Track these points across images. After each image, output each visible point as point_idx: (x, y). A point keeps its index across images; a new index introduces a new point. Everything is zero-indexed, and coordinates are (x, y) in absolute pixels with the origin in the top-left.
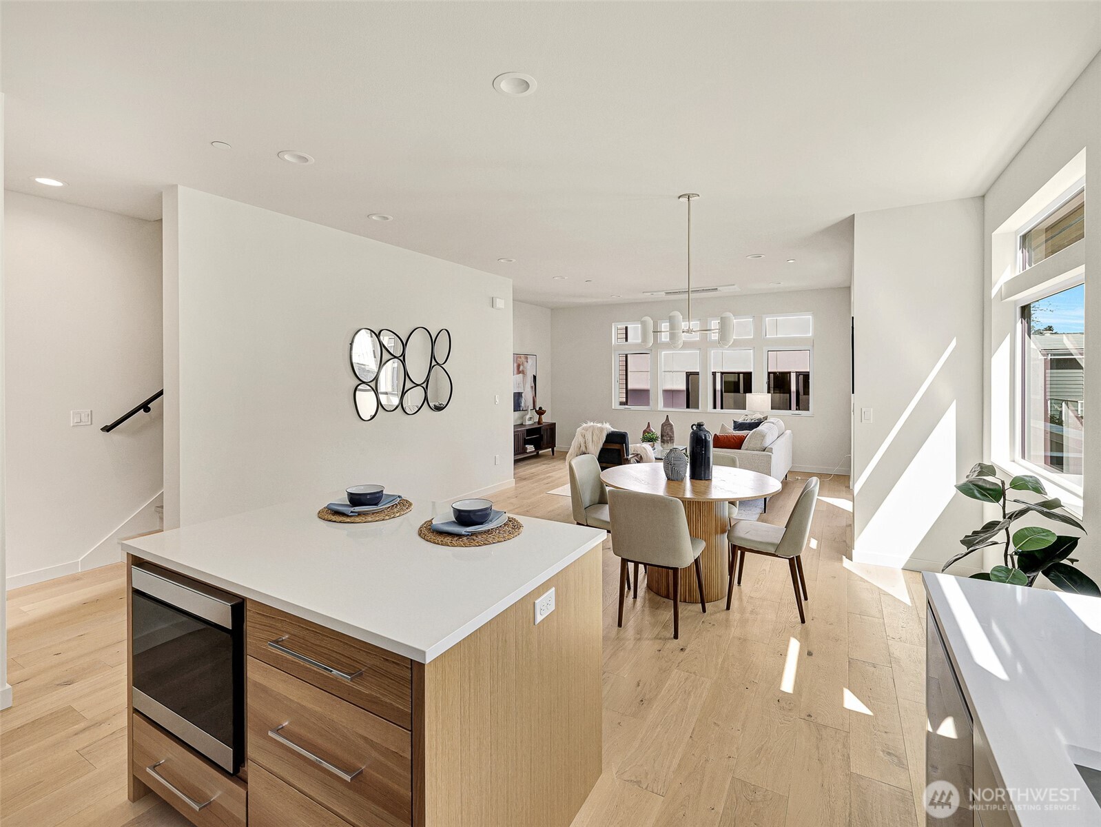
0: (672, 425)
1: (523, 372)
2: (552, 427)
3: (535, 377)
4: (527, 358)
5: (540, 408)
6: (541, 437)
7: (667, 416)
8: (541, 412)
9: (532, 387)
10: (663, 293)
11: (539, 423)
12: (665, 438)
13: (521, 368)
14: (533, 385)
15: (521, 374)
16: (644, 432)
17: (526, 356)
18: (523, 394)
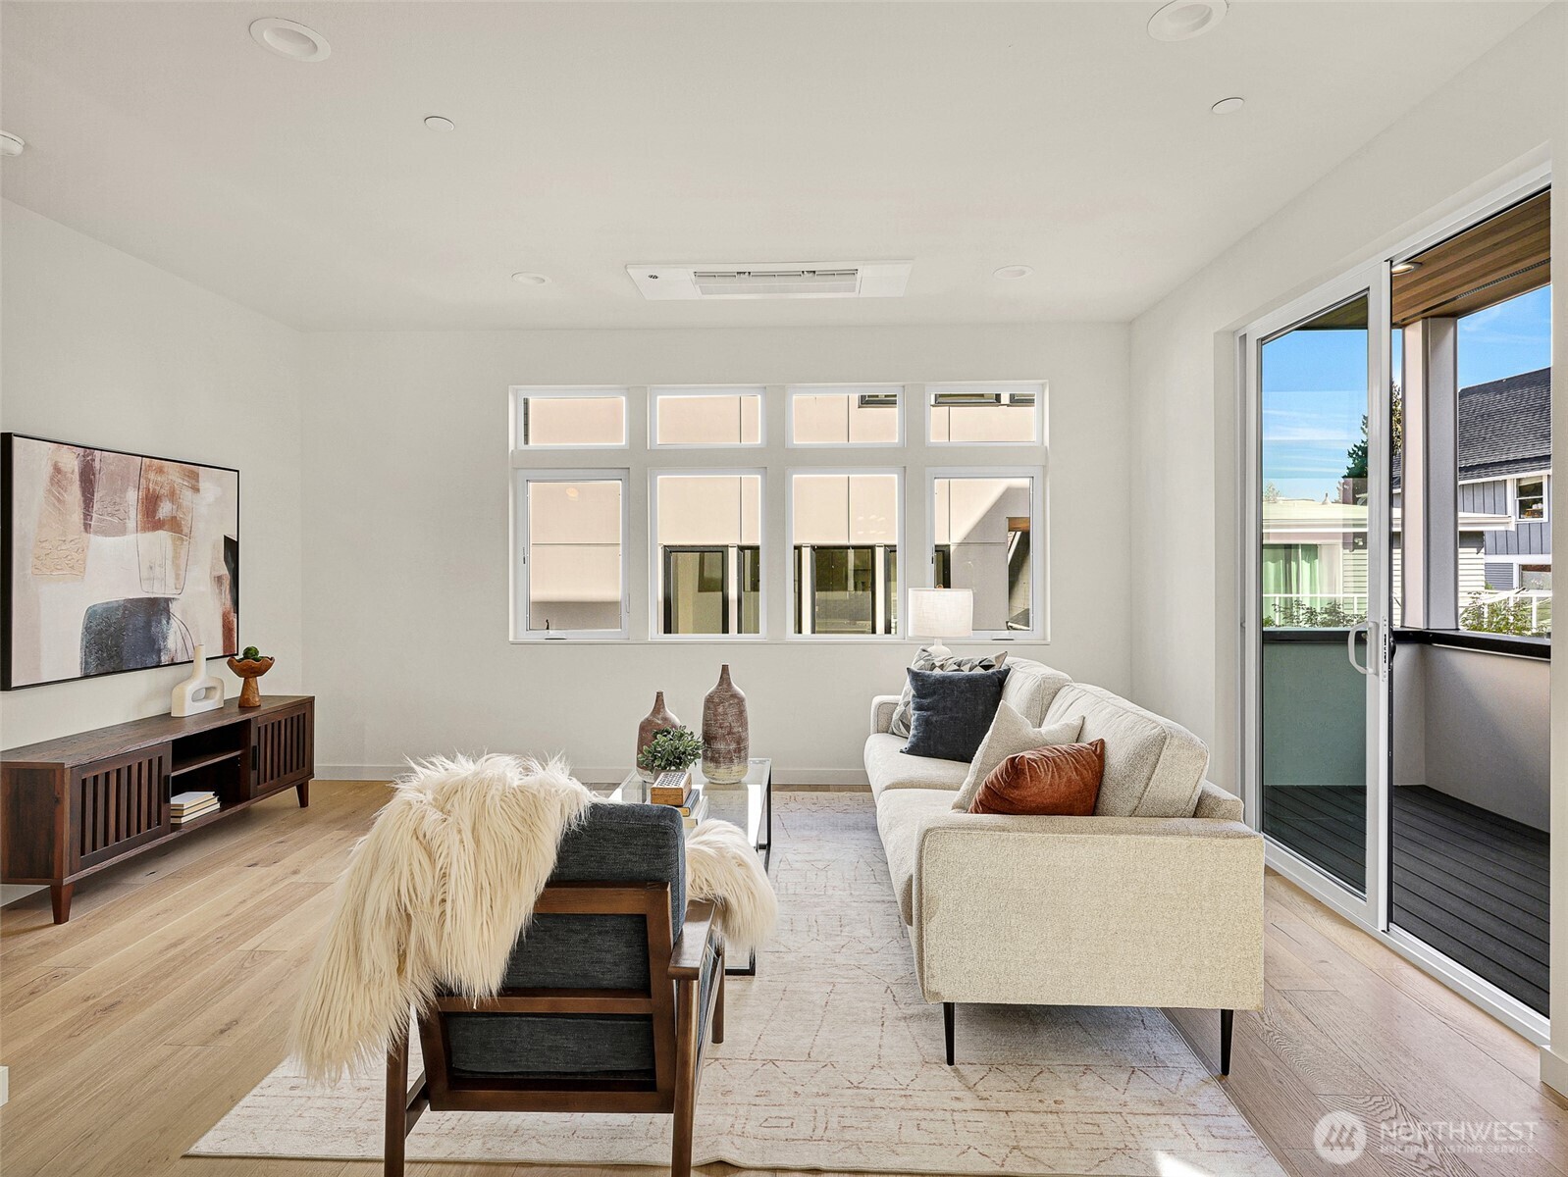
0: (740, 701)
1: (174, 525)
2: (299, 717)
3: (232, 547)
4: (195, 477)
5: (250, 653)
6: (252, 758)
7: (725, 669)
8: (251, 666)
9: (219, 579)
10: (686, 274)
11: (244, 704)
12: (721, 746)
13: (165, 510)
14: (224, 571)
15: (161, 533)
16: (645, 727)
17: (192, 468)
18: (174, 607)
